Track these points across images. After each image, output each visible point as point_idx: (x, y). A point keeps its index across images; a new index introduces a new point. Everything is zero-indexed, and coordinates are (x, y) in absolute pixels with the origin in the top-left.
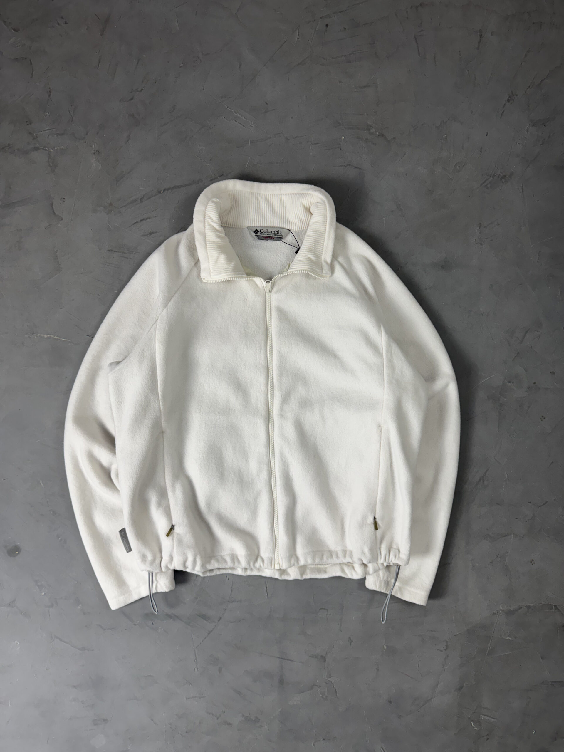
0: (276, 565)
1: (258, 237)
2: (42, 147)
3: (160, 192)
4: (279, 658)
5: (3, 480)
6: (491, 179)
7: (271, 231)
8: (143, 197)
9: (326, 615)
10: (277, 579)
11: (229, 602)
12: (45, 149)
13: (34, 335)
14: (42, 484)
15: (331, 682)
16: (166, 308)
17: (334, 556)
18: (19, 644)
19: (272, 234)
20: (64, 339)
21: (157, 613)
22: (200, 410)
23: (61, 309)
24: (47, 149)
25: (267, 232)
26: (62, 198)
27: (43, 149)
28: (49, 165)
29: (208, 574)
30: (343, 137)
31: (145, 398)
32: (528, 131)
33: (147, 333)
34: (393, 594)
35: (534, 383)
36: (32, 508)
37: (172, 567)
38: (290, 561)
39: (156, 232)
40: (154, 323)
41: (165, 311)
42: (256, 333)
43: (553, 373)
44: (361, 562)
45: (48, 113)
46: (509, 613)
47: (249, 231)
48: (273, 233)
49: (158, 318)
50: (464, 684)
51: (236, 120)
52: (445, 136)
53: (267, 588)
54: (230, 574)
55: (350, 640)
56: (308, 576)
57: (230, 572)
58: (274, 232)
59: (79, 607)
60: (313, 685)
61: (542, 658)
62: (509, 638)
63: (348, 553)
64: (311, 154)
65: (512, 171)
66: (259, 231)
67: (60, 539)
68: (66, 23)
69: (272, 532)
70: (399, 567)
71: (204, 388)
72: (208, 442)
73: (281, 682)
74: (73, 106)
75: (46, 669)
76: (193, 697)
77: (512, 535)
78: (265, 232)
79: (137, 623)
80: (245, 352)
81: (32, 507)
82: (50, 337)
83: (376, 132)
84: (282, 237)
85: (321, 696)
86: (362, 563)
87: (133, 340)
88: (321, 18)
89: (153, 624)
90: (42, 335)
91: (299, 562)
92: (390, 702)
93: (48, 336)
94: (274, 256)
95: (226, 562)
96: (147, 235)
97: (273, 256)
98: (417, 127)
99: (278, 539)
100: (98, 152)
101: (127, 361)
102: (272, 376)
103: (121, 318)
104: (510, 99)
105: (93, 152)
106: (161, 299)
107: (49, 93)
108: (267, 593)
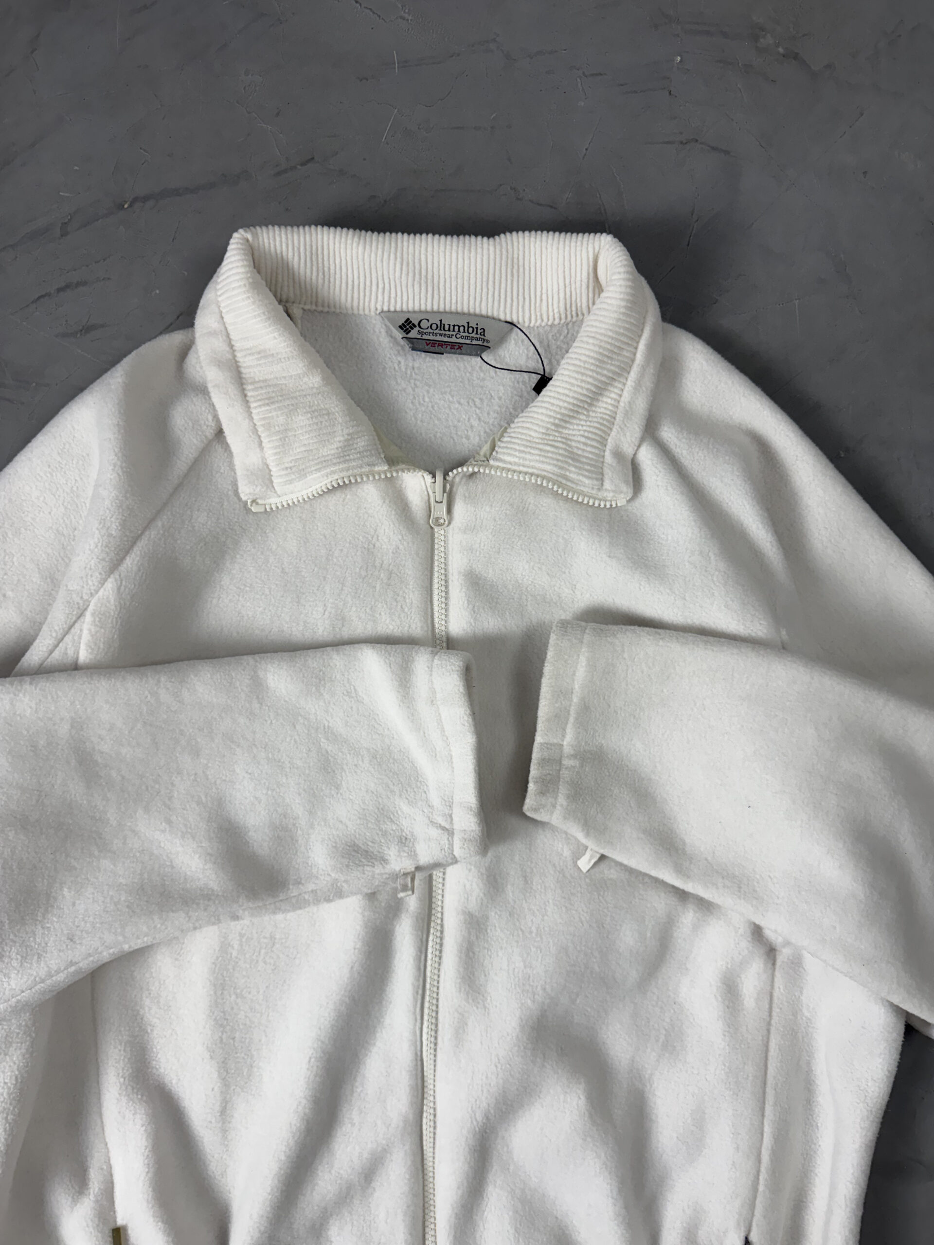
1: (412, 343)
3: (121, 207)
7: (454, 326)
8: (70, 220)
19: (454, 333)
25: (441, 326)
30: (679, 58)
39: (102, 326)
41: (111, 582)
47: (386, 325)
48: (459, 331)
58: (462, 329)
66: (416, 323)
78: (434, 327)
83: (776, 46)
84: (485, 344)
94: (459, 403)
96: (76, 333)
97: (457, 405)
98: (900, 36)
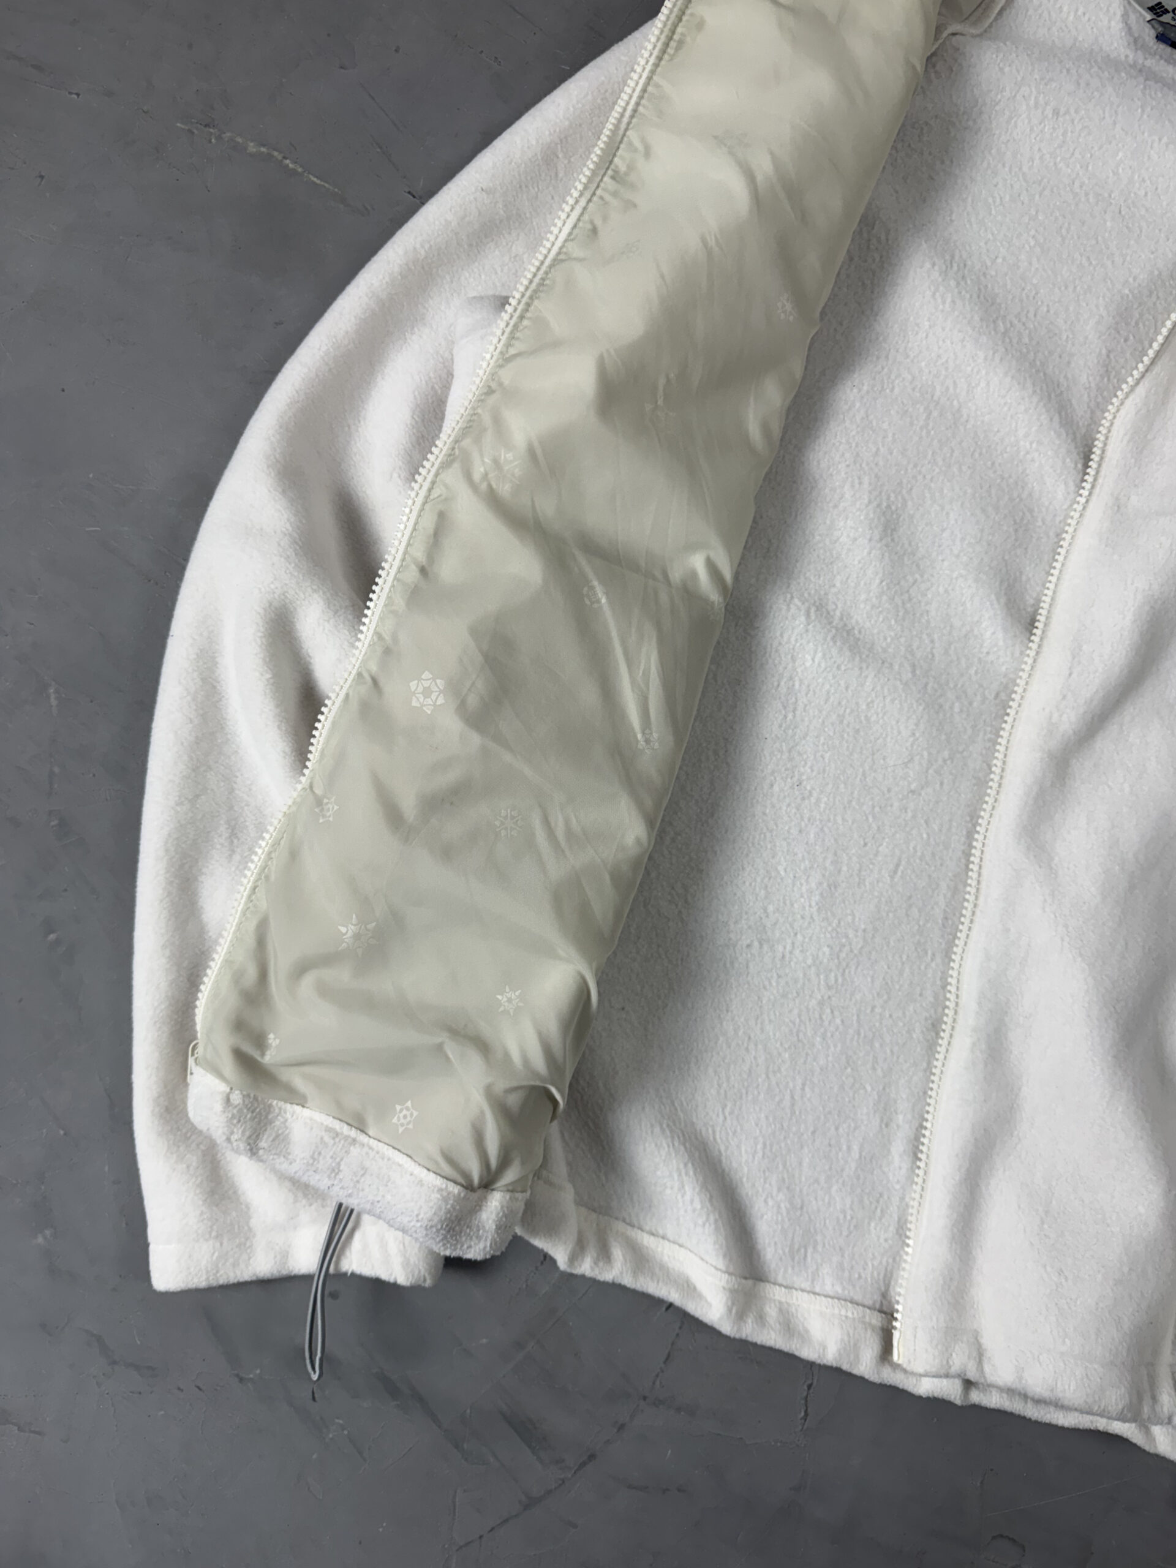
1: (1160, 31)
11: (645, 1398)
13: (211, 130)
14: (53, 702)
20: (318, 182)
53: (811, 1391)
59: (40, 1240)
66: (1170, 10)
67: (52, 937)
82: (270, 156)
89: (314, 1399)
90: (239, 140)
93: (263, 149)
108: (806, 1412)
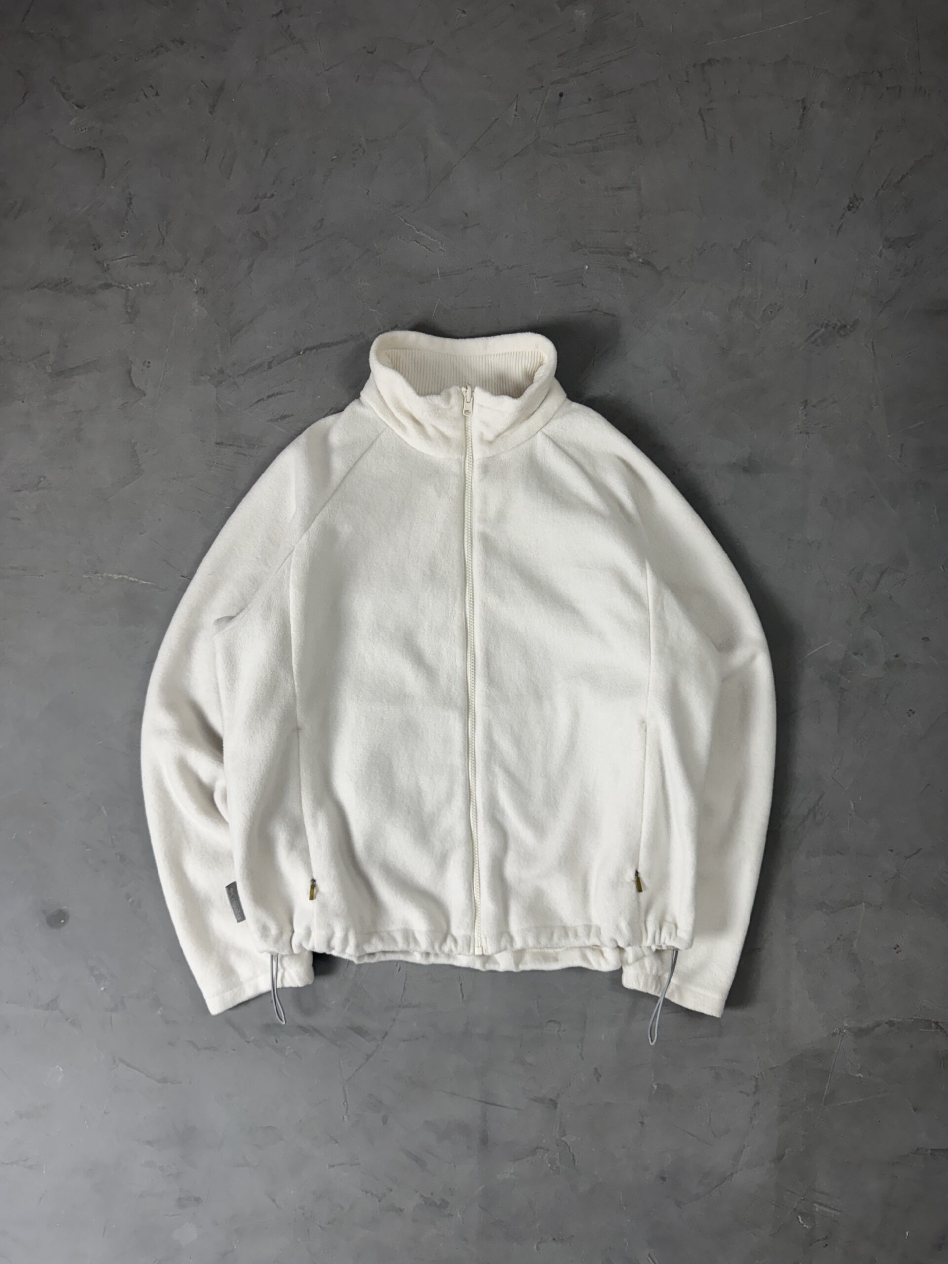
0: (476, 949)
2: (117, 284)
3: (298, 353)
4: (480, 1101)
5: (44, 804)
6: (823, 330)
8: (272, 360)
9: (558, 1031)
10: (478, 971)
11: (400, 1006)
12: (120, 286)
13: (98, 575)
14: (104, 812)
15: (566, 1142)
16: (307, 533)
17: (570, 935)
18: (61, 1070)
20: (144, 582)
21: (284, 1023)
22: (358, 696)
23: (141, 534)
24: (123, 286)
26: (145, 362)
27: (118, 287)
28: (127, 311)
29: (366, 960)
30: (587, 267)
31: (271, 675)
32: (880, 255)
33: (277, 572)
34: (666, 997)
35: (897, 656)
36: (88, 850)
37: (309, 947)
38: (499, 941)
39: (292, 415)
40: (288, 557)
41: (305, 537)
42: (447, 574)
43: (926, 639)
44: (615, 944)
45: (127, 231)
46: (860, 1033)
49: (294, 549)
50: (786, 1151)
51: (418, 241)
52: (749, 263)
53: (463, 985)
54: (402, 962)
55: (597, 1074)
56: (529, 964)
57: (402, 957)
59: (159, 1012)
60: (537, 1148)
61: (915, 1110)
62: (860, 1075)
63: (593, 930)
64: (536, 293)
65: (857, 317)
67: (130, 900)
68: (157, 94)
69: (471, 896)
70: (677, 952)
71: (365, 661)
72: (370, 747)
73: (485, 1141)
74: (165, 221)
75: (104, 1113)
76: (341, 1164)
77: (863, 904)
79: (251, 1040)
80: (431, 605)
81: (87, 848)
82: (123, 578)
83: (639, 258)
85: (549, 1165)
86: (616, 946)
87: (254, 583)
88: (552, 84)
89: (277, 1041)
90: (110, 575)
91: (514, 944)
92: (663, 1179)
93: (120, 576)
95: (394, 940)
96: (278, 419)
98: (705, 250)
99: (479, 906)
100: (202, 290)
101: (243, 617)
102: (474, 643)
103: (236, 549)
104: (851, 205)
105: (194, 290)
106: (299, 518)
107: (130, 201)
108: (462, 994)
